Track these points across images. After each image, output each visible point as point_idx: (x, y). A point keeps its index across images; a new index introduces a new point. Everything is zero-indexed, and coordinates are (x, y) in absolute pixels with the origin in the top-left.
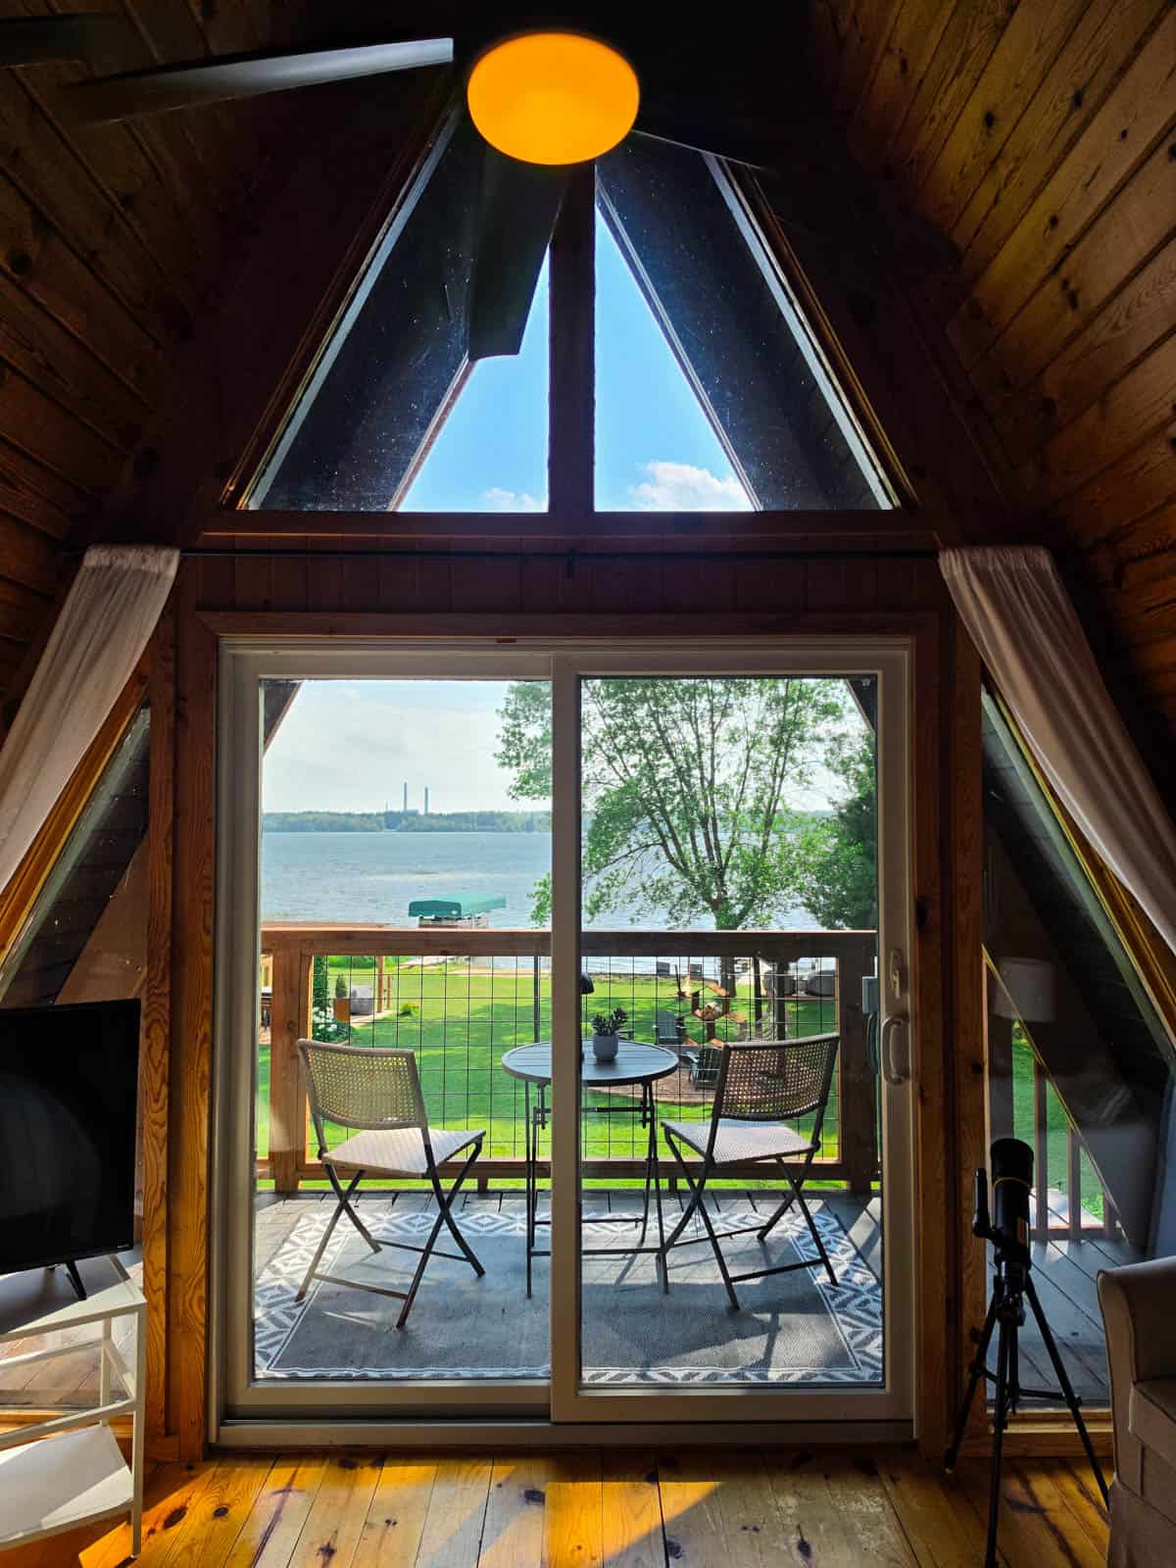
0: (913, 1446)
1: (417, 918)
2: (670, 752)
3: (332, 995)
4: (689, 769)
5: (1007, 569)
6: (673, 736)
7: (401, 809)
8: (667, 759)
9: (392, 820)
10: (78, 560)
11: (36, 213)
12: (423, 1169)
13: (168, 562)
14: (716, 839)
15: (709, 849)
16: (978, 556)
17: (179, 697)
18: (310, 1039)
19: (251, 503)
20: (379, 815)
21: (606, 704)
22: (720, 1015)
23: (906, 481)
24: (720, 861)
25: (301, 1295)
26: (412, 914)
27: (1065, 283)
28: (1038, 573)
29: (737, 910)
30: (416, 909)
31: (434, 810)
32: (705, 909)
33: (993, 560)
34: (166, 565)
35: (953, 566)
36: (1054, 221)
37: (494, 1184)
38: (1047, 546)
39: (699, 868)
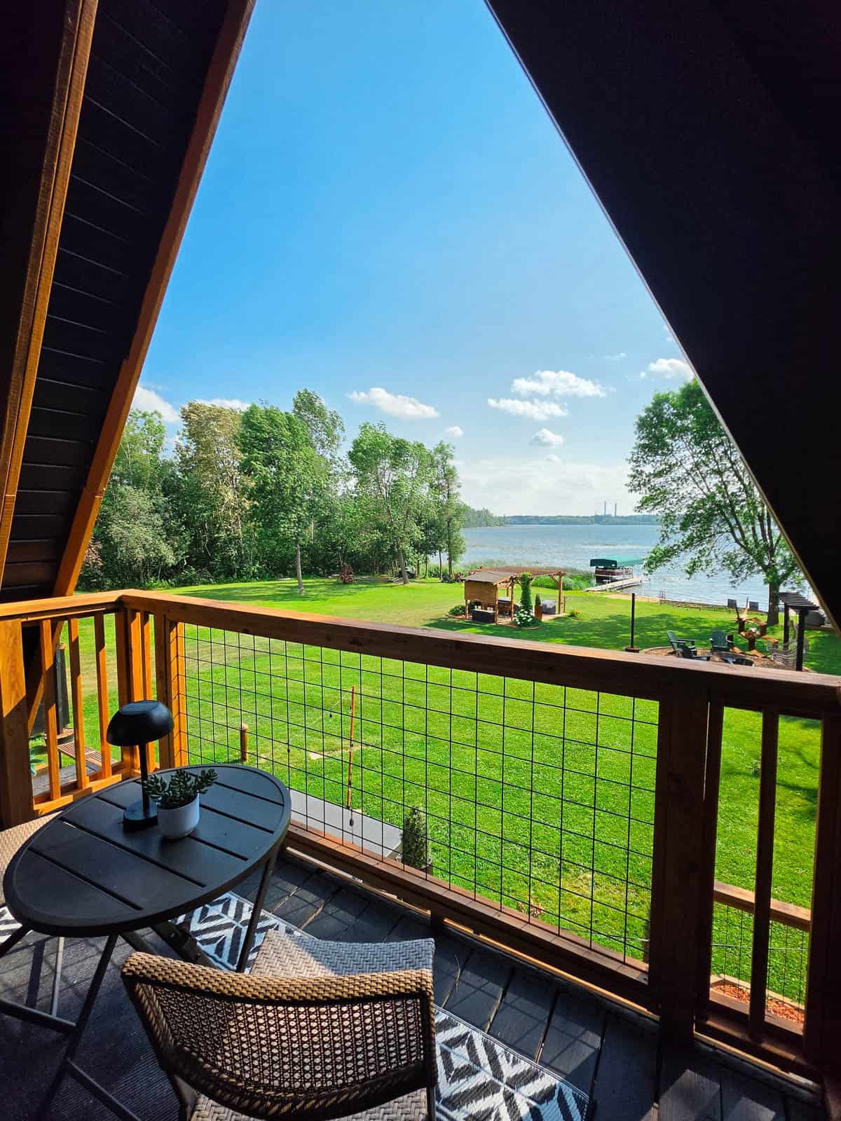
1: (595, 567)
3: (533, 604)
7: (603, 514)
9: (598, 519)
14: (769, 529)
15: (764, 535)
20: (592, 517)
21: (696, 449)
22: (759, 637)
24: (771, 542)
26: (591, 565)
29: (780, 573)
30: (593, 563)
31: (619, 514)
32: (759, 572)
39: (757, 546)
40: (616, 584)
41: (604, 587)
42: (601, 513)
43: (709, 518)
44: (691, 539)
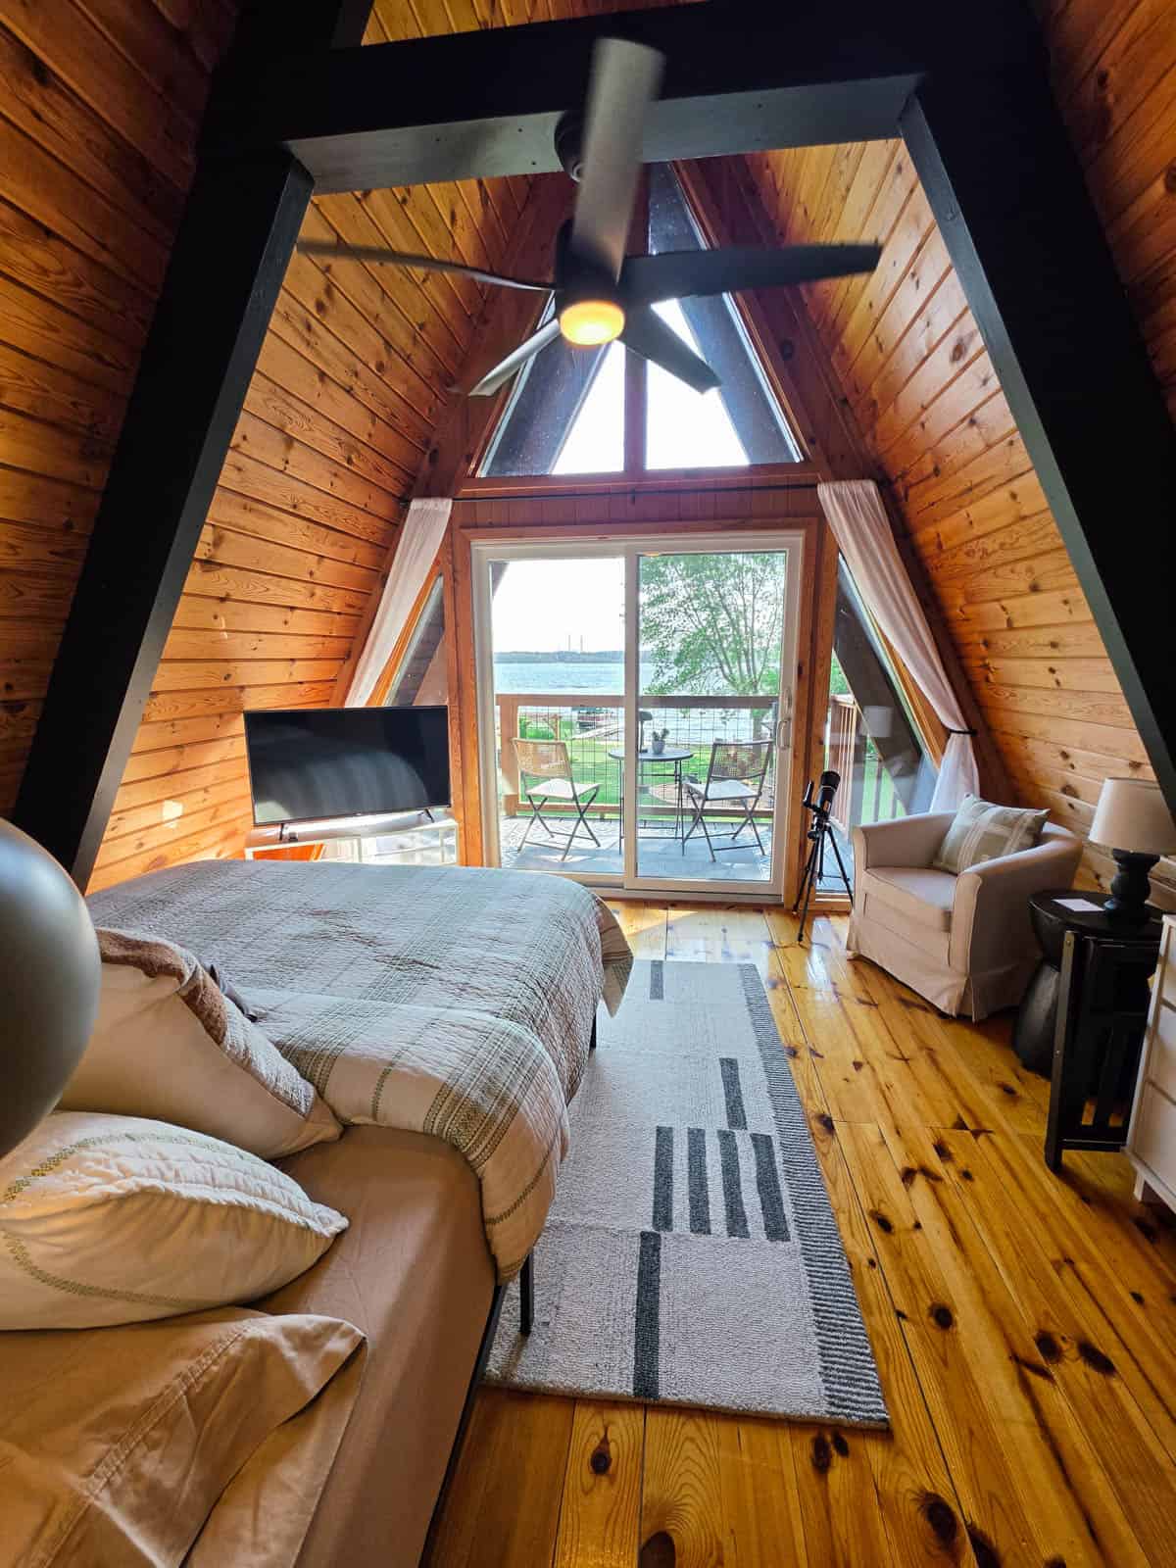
0: (782, 905)
2: (727, 610)
4: (738, 621)
5: (852, 493)
6: (728, 600)
7: (568, 650)
8: (724, 615)
9: (563, 656)
10: (407, 507)
11: (387, 342)
12: (571, 796)
13: (447, 505)
14: (753, 664)
15: (749, 670)
16: (837, 485)
17: (454, 571)
18: (518, 738)
19: (482, 474)
20: (555, 653)
21: (688, 581)
23: (806, 447)
25: (519, 850)
27: (877, 339)
28: (868, 495)
31: (586, 650)
33: (844, 487)
34: (445, 506)
35: (824, 492)
36: (871, 305)
37: (607, 816)
38: (873, 479)
39: (743, 682)
40: (603, 730)
41: (591, 733)
42: (564, 648)
43: (699, 654)
44: (684, 675)
